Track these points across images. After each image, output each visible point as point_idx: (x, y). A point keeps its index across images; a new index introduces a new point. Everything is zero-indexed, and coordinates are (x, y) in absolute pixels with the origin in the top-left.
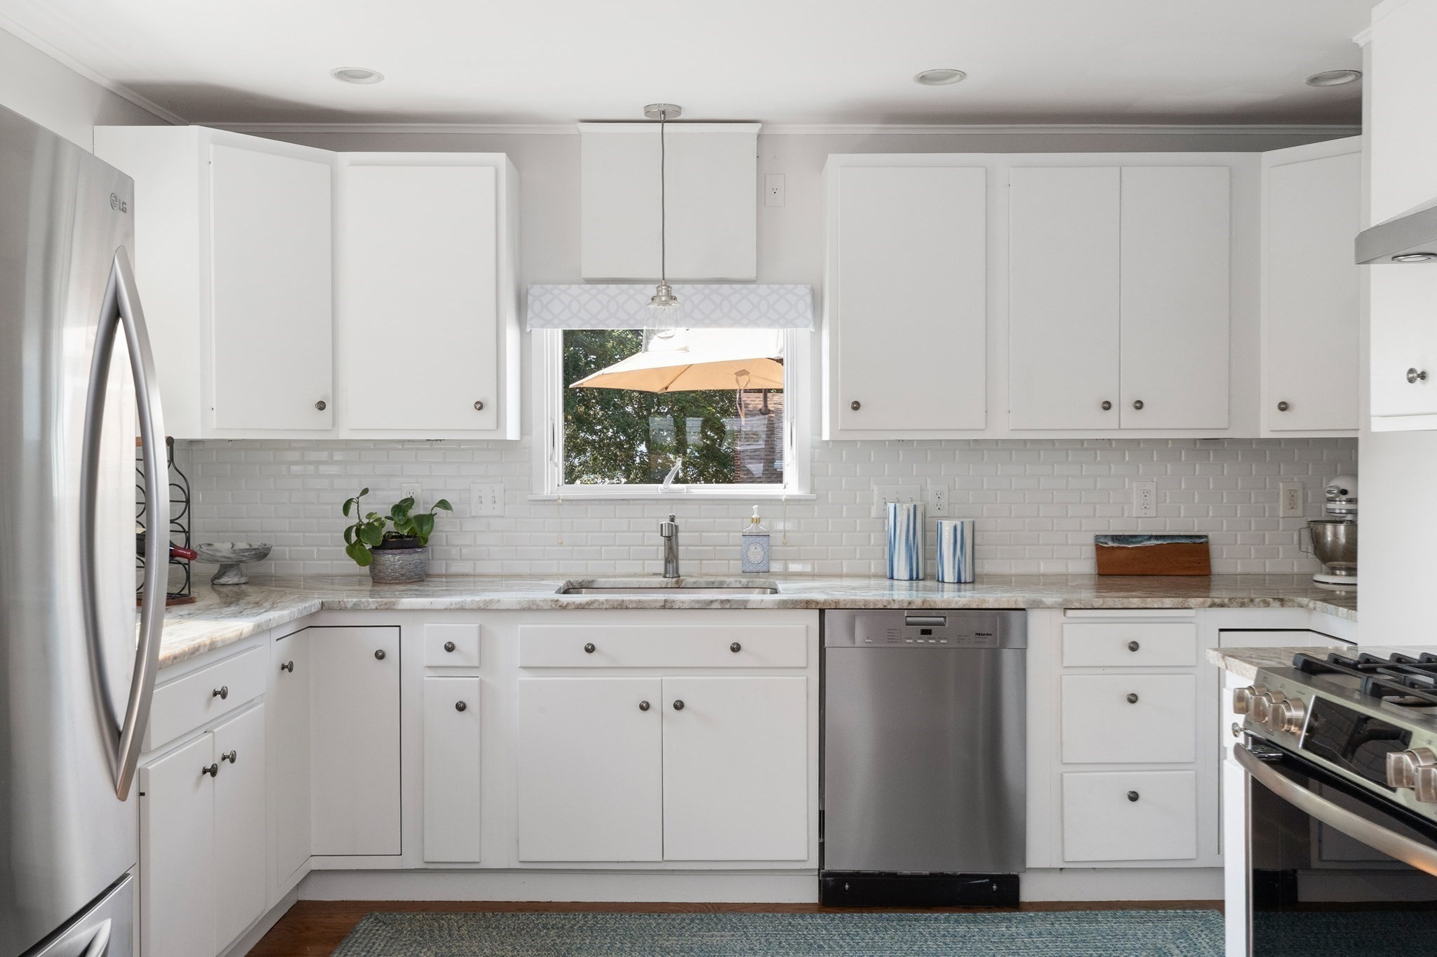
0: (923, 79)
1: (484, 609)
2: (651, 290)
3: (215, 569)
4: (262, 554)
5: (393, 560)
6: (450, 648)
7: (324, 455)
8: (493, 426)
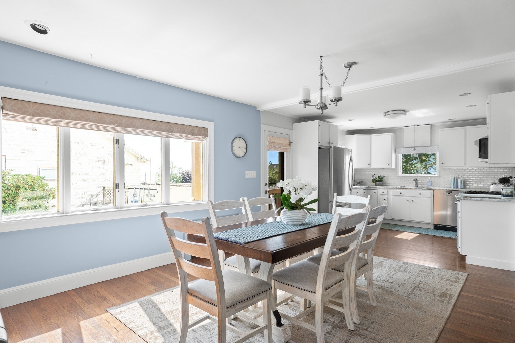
0: (449, 120)
1: (387, 188)
2: (413, 148)
3: (357, 183)
4: (362, 182)
5: (377, 183)
6: (383, 192)
7: (370, 170)
8: (390, 167)
